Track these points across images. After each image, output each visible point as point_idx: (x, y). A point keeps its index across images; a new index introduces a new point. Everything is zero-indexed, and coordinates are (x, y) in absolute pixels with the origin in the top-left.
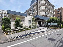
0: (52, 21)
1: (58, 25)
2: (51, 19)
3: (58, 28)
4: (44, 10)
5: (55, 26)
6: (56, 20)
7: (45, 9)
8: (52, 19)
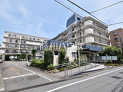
0: (108, 52)
1: (119, 59)
2: (106, 50)
3: (120, 64)
4: (91, 35)
5: (114, 62)
6: (115, 51)
7: (93, 33)
8: (108, 49)
